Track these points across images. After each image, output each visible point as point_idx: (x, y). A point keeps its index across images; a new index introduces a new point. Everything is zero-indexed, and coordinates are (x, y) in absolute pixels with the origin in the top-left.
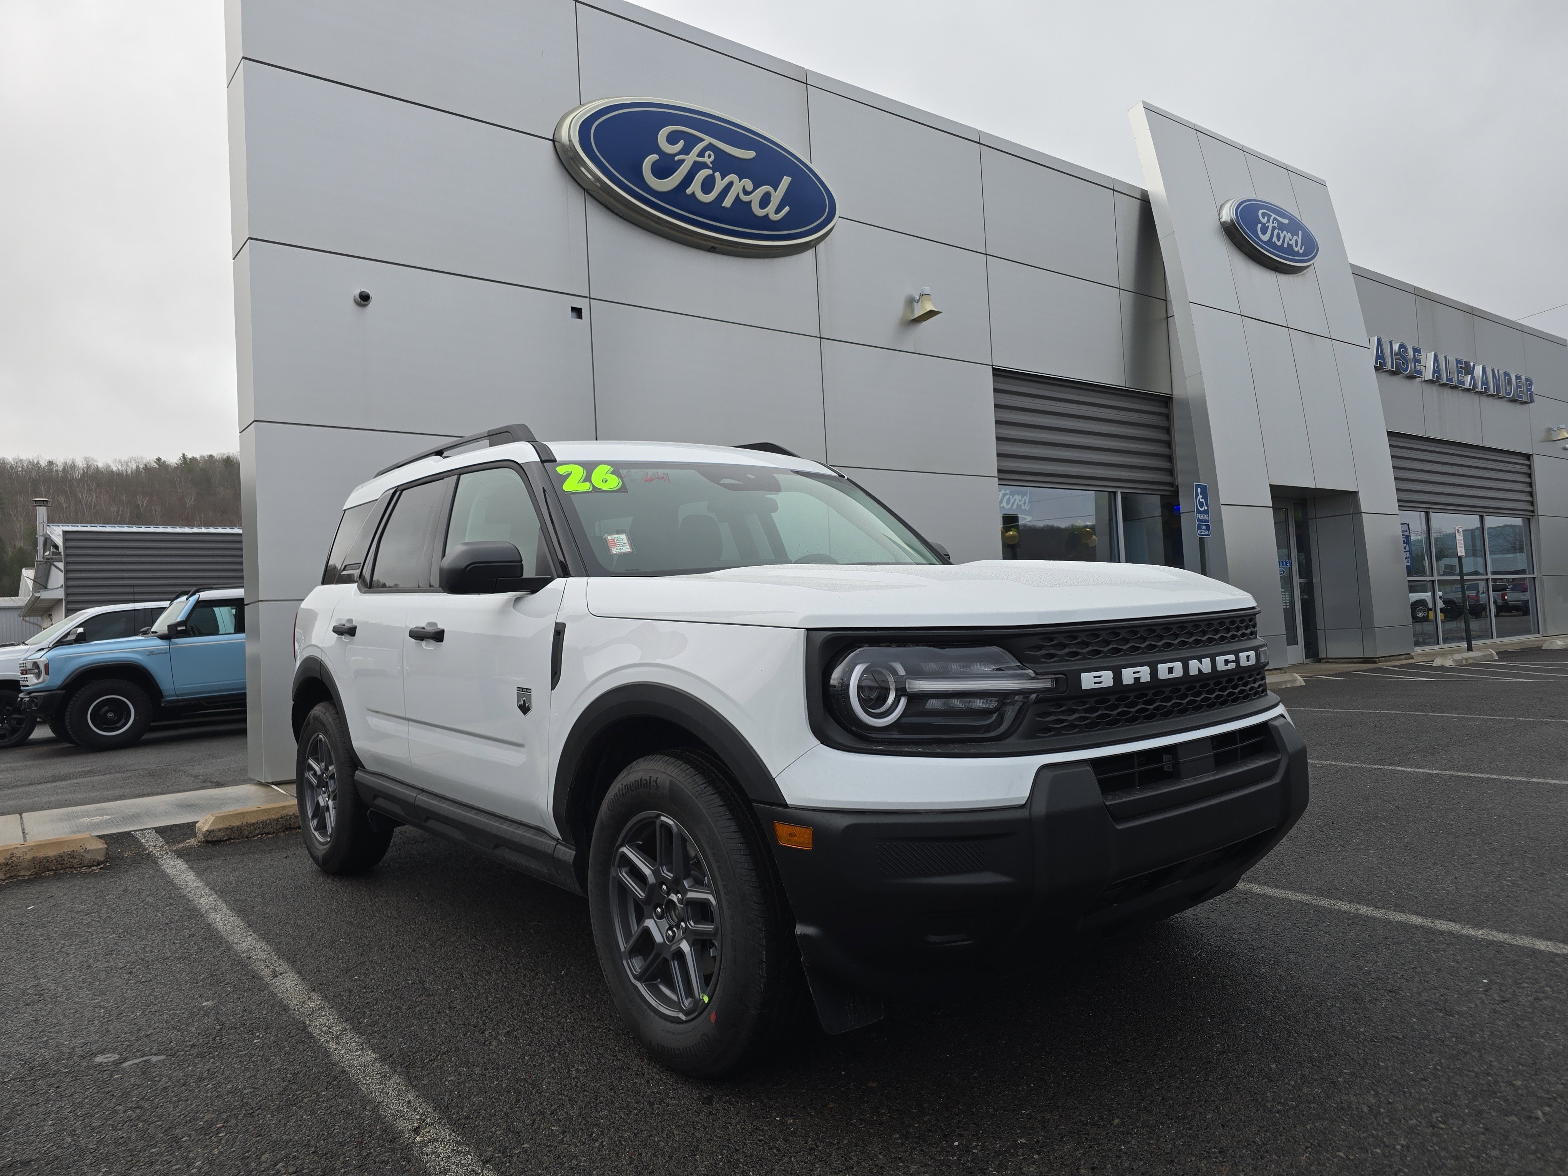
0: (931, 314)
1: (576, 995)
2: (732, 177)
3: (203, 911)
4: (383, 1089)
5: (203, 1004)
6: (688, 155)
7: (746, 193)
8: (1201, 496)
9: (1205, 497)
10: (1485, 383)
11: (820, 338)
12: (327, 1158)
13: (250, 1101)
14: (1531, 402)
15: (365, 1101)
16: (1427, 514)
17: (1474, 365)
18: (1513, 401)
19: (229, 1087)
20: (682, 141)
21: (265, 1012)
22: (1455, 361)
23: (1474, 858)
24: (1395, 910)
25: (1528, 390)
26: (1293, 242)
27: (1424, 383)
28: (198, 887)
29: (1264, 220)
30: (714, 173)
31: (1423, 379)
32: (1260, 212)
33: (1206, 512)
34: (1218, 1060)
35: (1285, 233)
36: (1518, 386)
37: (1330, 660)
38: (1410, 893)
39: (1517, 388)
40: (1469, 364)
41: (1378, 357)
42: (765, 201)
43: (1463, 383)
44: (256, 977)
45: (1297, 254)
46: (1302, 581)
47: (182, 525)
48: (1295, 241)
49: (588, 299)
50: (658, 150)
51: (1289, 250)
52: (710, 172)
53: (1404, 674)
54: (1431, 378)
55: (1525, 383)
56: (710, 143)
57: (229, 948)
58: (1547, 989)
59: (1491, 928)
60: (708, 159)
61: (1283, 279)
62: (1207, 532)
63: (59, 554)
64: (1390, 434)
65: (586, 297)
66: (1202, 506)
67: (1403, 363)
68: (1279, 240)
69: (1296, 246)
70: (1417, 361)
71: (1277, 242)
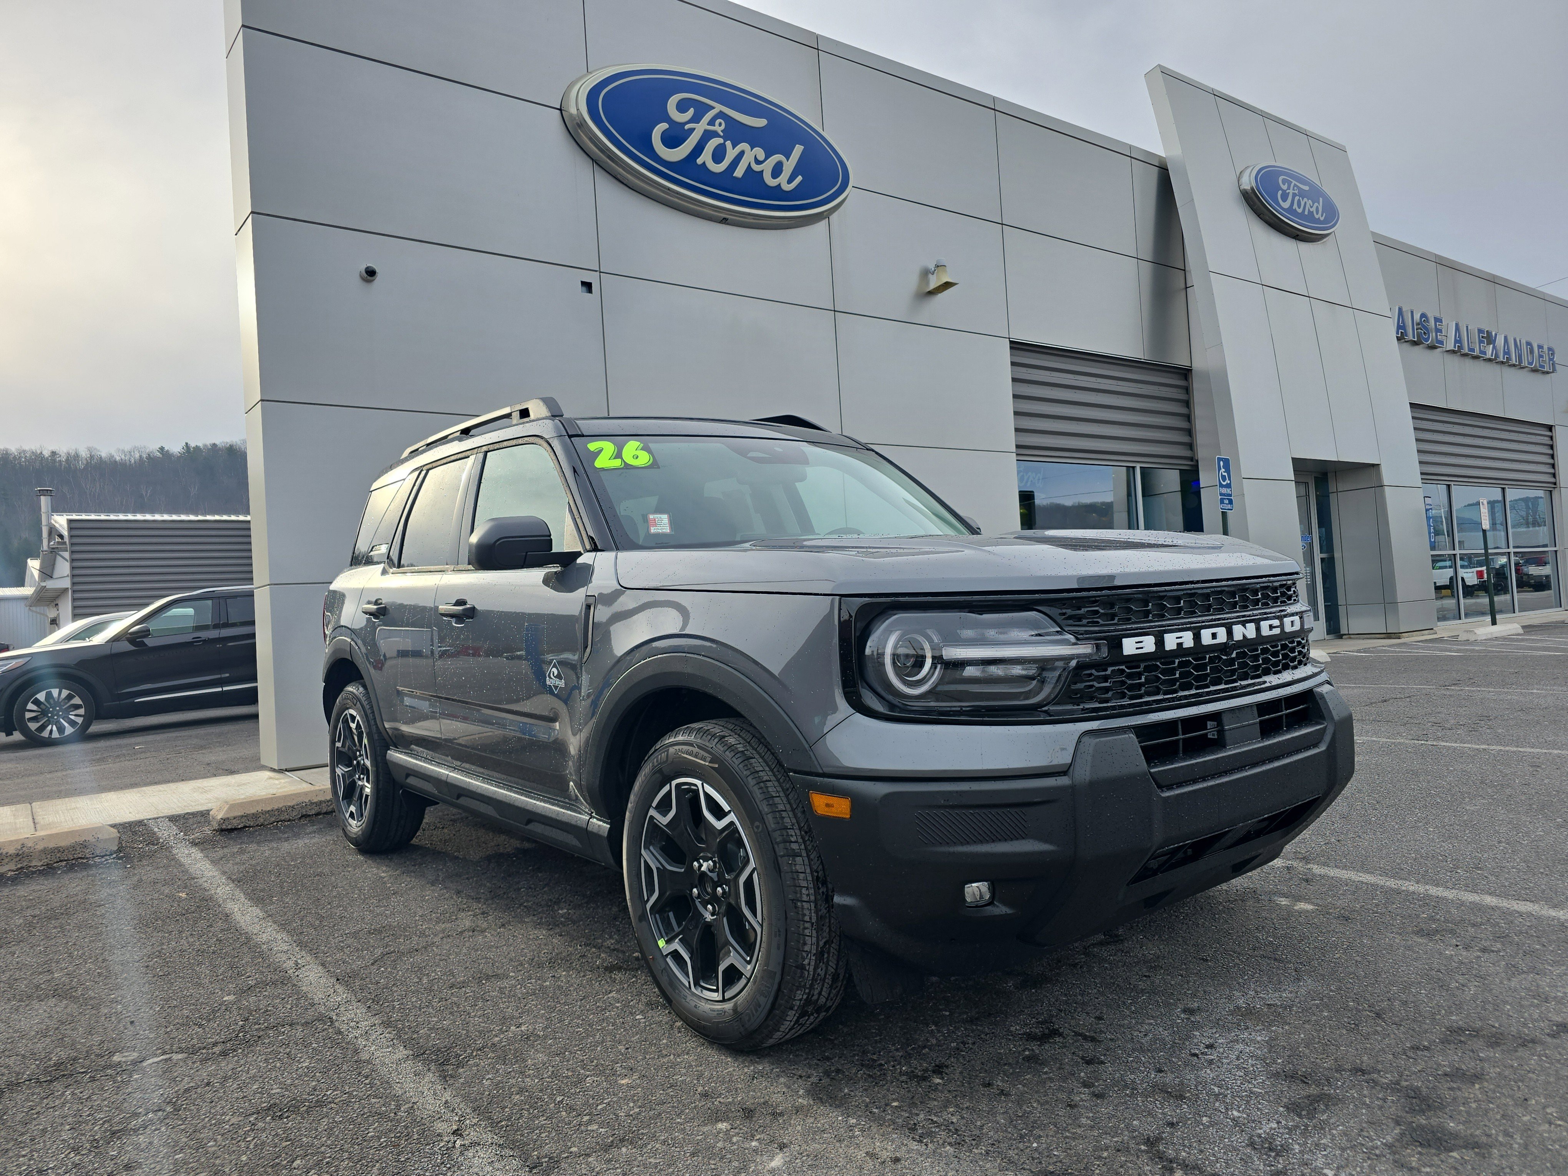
0: (947, 285)
2: (744, 146)
3: (220, 901)
4: (418, 1089)
5: (224, 999)
6: (698, 123)
7: (758, 162)
8: (1224, 470)
9: (1228, 471)
10: (1507, 352)
11: (835, 311)
12: (362, 1164)
13: (278, 1102)
14: (1553, 372)
15: (399, 1101)
16: (1449, 486)
17: (1496, 335)
18: (1535, 371)
19: (255, 1087)
20: (692, 109)
21: (289, 1007)
22: (1477, 331)
25: (1550, 360)
26: (1313, 209)
27: (1445, 354)
28: (214, 876)
29: (1285, 187)
30: (725, 142)
31: (1444, 349)
32: (1281, 178)
33: (1229, 486)
35: (1305, 199)
36: (1541, 356)
37: (1352, 636)
39: (1539, 358)
40: (1491, 333)
41: (1399, 327)
42: (777, 171)
43: (1485, 353)
44: (278, 969)
45: (1318, 221)
46: (1324, 556)
47: (187, 513)
48: (1317, 209)
49: (598, 273)
50: (668, 119)
51: (1310, 217)
52: (721, 141)
53: (1429, 649)
54: (1452, 348)
55: (1547, 352)
56: (721, 111)
60: (719, 128)
61: (1304, 246)
62: (1229, 507)
63: (65, 543)
64: (1413, 405)
65: (596, 271)
66: (1224, 480)
67: (1425, 333)
68: (1299, 207)
69: (1317, 213)
70: (1438, 331)
71: (1297, 209)
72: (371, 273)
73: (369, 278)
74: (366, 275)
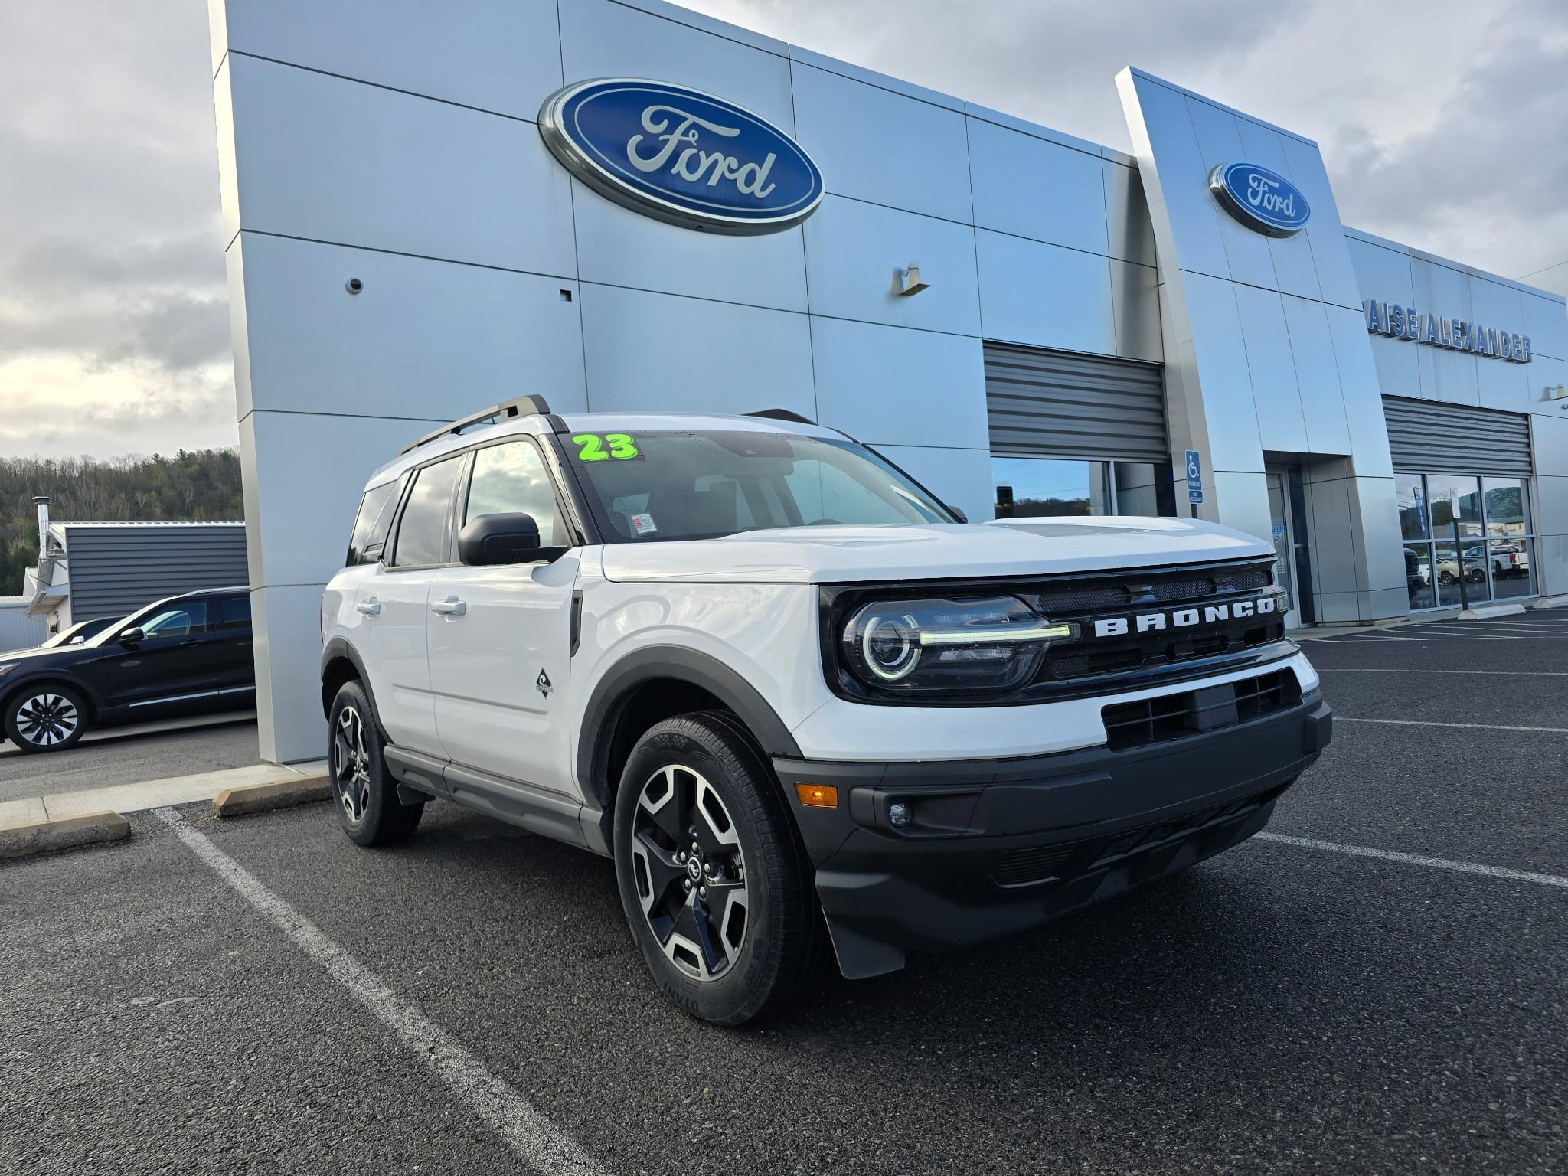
0: (920, 287)
1: (577, 937)
2: (718, 156)
3: (224, 876)
4: (400, 1018)
5: (230, 954)
6: (672, 134)
7: (731, 171)
8: (1193, 464)
9: (1197, 464)
10: (1482, 343)
11: (809, 314)
12: (350, 1074)
13: (277, 1031)
14: (1528, 362)
15: (383, 1028)
16: (1424, 476)
17: (1470, 326)
18: (1510, 360)
19: (257, 1020)
20: (666, 121)
21: (287, 959)
22: (1451, 322)
23: (1435, 798)
24: (1352, 845)
25: (1525, 349)
26: (1284, 206)
27: (1419, 345)
28: (218, 856)
29: (1254, 185)
30: (698, 152)
31: (1418, 341)
32: (1251, 177)
33: (1198, 479)
34: (1169, 974)
35: (1276, 196)
36: (1516, 346)
37: (1326, 624)
38: (1370, 829)
39: (1515, 348)
40: (1465, 325)
41: (1372, 320)
42: (750, 179)
43: (1459, 344)
44: (278, 930)
45: (1288, 218)
46: (1298, 546)
47: (183, 520)
48: (1286, 205)
49: (577, 281)
50: (642, 131)
51: (1281, 214)
52: (695, 151)
53: (1401, 636)
54: (1426, 339)
55: (1522, 342)
56: (694, 122)
57: (250, 907)
58: (1484, 907)
59: (1441, 857)
60: (692, 139)
61: (1274, 242)
62: (1199, 499)
63: (63, 552)
64: (1384, 396)
65: (575, 280)
66: (1193, 473)
67: (1398, 326)
68: (1269, 204)
69: (1288, 210)
70: (1412, 323)
71: (1267, 206)
72: (356, 286)
73: (354, 290)
74: (351, 288)
